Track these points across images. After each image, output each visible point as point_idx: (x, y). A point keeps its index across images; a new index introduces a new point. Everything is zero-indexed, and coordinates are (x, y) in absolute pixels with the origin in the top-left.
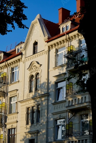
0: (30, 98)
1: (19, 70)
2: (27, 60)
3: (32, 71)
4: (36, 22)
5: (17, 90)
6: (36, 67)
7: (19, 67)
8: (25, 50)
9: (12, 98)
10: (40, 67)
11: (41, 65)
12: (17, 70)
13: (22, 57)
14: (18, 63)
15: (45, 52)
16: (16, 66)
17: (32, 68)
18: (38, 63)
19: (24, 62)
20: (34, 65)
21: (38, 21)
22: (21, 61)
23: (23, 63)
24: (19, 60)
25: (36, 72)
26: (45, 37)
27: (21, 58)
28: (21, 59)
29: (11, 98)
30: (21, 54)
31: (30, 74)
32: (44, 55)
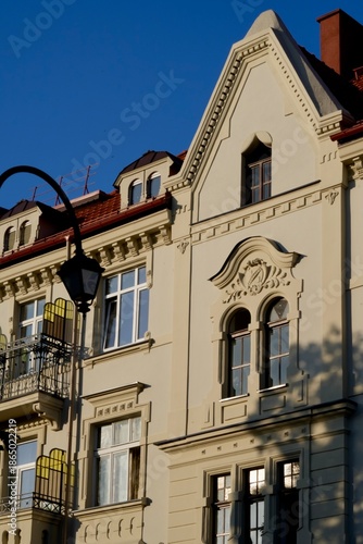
0: (226, 424)
1: (151, 286)
2: (204, 236)
3: (238, 288)
4: (262, 47)
5: (142, 387)
6: (269, 269)
7: (151, 273)
8: (190, 184)
9: (104, 429)
10: (294, 265)
11: (298, 258)
12: (137, 288)
13: (172, 217)
14: (146, 253)
15: (322, 191)
16: (131, 270)
17: (242, 276)
18: (280, 248)
19: (184, 246)
20: (251, 258)
21: (273, 41)
22: (161, 241)
23: (179, 251)
24: (152, 236)
25: (265, 292)
26: (324, 117)
27: (168, 227)
28: (165, 231)
29: (96, 428)
30: (168, 203)
31: (228, 305)
32: (319, 205)
